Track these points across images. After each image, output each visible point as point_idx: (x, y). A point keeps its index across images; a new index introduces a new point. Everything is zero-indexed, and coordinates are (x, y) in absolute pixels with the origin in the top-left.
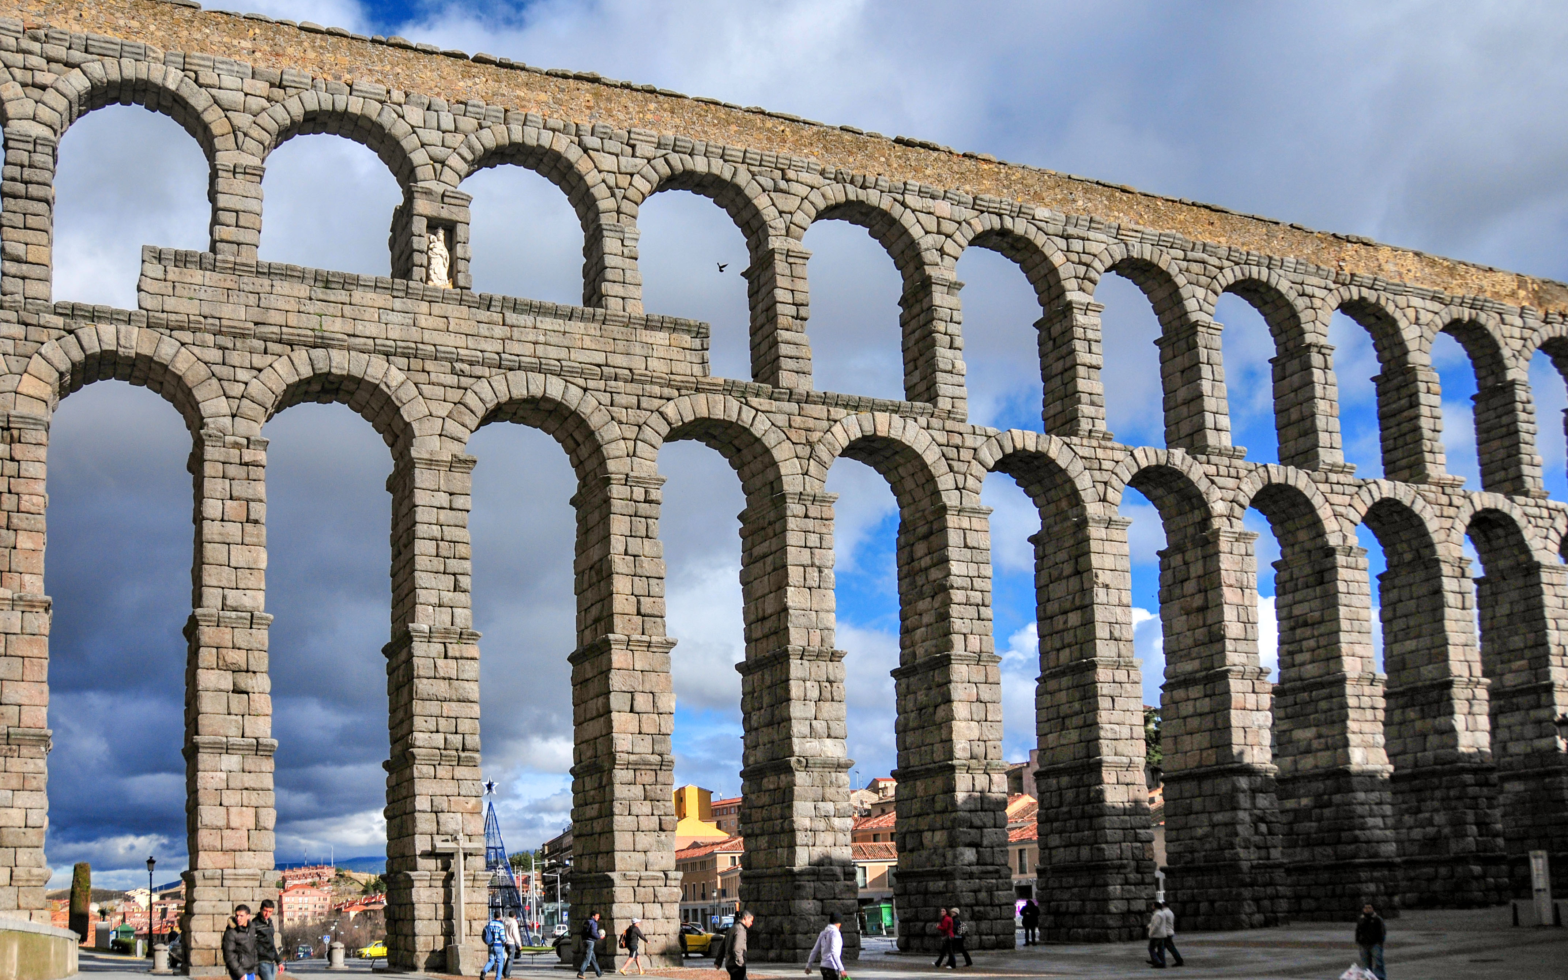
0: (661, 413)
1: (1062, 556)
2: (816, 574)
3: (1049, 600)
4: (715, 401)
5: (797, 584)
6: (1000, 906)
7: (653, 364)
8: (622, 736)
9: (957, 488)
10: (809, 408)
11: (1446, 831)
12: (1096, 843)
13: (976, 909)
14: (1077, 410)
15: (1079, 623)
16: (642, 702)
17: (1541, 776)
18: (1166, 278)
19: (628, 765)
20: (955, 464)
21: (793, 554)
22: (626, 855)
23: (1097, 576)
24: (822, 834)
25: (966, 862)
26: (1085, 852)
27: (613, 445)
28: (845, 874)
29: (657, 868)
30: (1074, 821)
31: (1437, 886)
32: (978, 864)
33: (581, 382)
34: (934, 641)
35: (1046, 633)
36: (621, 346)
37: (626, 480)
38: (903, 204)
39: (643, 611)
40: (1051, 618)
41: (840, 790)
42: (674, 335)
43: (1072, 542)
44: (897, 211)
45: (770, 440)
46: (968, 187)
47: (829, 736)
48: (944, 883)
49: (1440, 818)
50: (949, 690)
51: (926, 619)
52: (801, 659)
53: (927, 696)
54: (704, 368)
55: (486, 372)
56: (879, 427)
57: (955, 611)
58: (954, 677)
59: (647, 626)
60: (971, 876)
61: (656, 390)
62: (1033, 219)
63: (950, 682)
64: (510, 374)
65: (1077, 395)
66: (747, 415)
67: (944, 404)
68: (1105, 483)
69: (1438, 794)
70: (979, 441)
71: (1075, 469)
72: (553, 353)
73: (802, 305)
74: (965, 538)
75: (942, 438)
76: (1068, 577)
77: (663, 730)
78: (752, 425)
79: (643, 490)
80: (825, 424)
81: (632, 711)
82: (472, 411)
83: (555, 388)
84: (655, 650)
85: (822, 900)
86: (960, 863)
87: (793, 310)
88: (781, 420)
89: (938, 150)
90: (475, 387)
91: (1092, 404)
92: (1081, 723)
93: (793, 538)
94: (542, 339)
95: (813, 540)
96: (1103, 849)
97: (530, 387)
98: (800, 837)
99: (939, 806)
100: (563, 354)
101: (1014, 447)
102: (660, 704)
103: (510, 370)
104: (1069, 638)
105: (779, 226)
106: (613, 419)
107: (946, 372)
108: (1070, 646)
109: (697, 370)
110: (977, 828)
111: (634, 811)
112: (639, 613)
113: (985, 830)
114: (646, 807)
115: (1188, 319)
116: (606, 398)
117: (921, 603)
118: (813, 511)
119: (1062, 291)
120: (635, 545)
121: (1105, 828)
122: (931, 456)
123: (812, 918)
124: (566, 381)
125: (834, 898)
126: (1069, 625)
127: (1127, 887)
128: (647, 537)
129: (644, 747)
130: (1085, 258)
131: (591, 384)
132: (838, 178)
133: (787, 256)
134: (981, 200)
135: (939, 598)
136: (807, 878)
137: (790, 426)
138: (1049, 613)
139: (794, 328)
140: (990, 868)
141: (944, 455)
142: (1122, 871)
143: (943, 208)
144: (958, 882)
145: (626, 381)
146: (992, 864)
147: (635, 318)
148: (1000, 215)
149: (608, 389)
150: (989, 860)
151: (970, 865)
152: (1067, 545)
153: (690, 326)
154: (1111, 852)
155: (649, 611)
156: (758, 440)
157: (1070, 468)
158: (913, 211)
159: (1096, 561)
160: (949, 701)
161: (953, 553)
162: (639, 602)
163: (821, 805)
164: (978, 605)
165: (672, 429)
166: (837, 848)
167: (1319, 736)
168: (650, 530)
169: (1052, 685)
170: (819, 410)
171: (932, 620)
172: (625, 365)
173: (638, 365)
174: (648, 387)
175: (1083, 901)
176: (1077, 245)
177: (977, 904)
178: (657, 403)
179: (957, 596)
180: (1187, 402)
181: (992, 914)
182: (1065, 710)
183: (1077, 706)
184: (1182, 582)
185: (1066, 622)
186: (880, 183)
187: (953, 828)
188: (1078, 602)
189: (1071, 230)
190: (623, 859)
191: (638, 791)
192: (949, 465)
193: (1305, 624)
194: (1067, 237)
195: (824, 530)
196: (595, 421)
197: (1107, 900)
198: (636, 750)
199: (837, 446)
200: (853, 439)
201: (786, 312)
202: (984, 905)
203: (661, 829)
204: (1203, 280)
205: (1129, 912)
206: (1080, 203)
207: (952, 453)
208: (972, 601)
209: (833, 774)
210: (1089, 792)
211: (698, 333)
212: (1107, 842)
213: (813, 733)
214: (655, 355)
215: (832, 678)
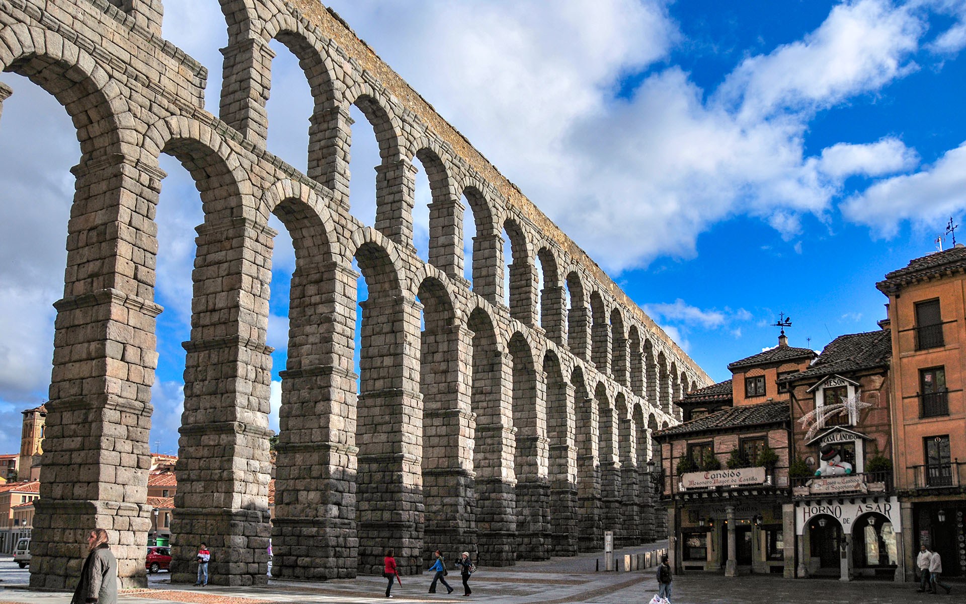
0: (166, 122)
1: (383, 319)
2: (259, 286)
3: (370, 346)
4: (205, 130)
5: (247, 290)
6: (349, 548)
7: (165, 81)
8: (114, 380)
9: (340, 254)
10: (264, 163)
11: (529, 518)
12: (395, 510)
13: (337, 549)
14: (400, 228)
15: (392, 364)
16: (132, 354)
17: (559, 493)
18: (443, 169)
19: (116, 406)
20: (341, 237)
21: (246, 267)
22: (109, 486)
23: (406, 336)
24: (251, 485)
25: (333, 516)
26: (387, 515)
27: (128, 132)
28: (263, 517)
29: (132, 500)
30: (379, 494)
31: (522, 548)
32: (339, 517)
33: (109, 68)
34: (318, 356)
35: (367, 367)
36: (142, 55)
37: (137, 164)
38: (327, 52)
39: (139, 277)
40: (372, 358)
41: (264, 452)
42: (182, 67)
43: (391, 311)
44: (323, 55)
45: (239, 175)
46: (360, 62)
47: (259, 410)
48: (315, 529)
49: (526, 512)
50: (329, 391)
51: (311, 339)
52: (245, 346)
53: (309, 393)
54: (200, 101)
55: (28, 20)
56: (303, 195)
57: (336, 337)
58: (333, 384)
59: (141, 291)
60: (335, 526)
61: (165, 102)
62: (389, 100)
63: (330, 386)
64: (48, 32)
65: (401, 219)
66: (225, 151)
67: (338, 195)
68: (411, 279)
69: (526, 498)
70: (355, 228)
71: (398, 265)
72: (88, 33)
73: (266, 88)
74: (344, 289)
75: (336, 217)
76: (386, 333)
77: (147, 382)
78: (227, 159)
79: (148, 177)
80: (272, 179)
81: (123, 359)
82: (9, 47)
83: (87, 64)
84: (145, 312)
85: (248, 537)
86: (329, 516)
87: (260, 89)
88: (247, 164)
89: (349, 29)
90: (14, 27)
91: (408, 228)
92: (390, 430)
93: (247, 254)
94: (80, 16)
95: (260, 260)
96: (401, 514)
97: (65, 52)
98: (237, 486)
99: (315, 473)
100: (97, 39)
101: (371, 239)
102: (146, 359)
103: (49, 28)
104: (383, 373)
105: (257, 25)
106: (130, 110)
107: (340, 174)
108: (384, 378)
109: (195, 101)
110: (340, 492)
111: (118, 447)
112: (135, 278)
113: (344, 494)
114: (127, 446)
115: (450, 198)
116: (127, 92)
117: (308, 327)
118: (262, 238)
119: (398, 153)
120: (137, 220)
121: (402, 500)
122: (329, 227)
123: (242, 551)
124: (96, 62)
125: (256, 536)
126: (385, 364)
127: (411, 540)
128: (147, 217)
129: (130, 393)
130: (411, 138)
131: (116, 74)
132: (294, 14)
133: (261, 49)
134: (367, 74)
135: (324, 327)
136: (238, 518)
137: (252, 170)
138: (370, 354)
139: (259, 101)
140: (346, 521)
141: (335, 229)
142: (409, 529)
143: (348, 67)
144: (328, 530)
145: (143, 85)
146: (347, 519)
147: (157, 38)
148: (374, 89)
149: (129, 85)
150: (345, 516)
151: (335, 518)
152: (387, 312)
153: (194, 65)
154: (405, 516)
155: (144, 278)
156: (229, 172)
157: (396, 263)
158: (333, 60)
159: (406, 326)
160: (328, 399)
161: (338, 297)
162: (136, 268)
163: (252, 462)
164: (348, 337)
165: (172, 138)
166: (259, 497)
167: (485, 459)
168: (150, 211)
169: (369, 402)
170: (269, 167)
171: (317, 341)
172: (144, 71)
173: (155, 77)
174: (159, 97)
175: (384, 547)
176: (408, 128)
177: (338, 546)
178: (164, 113)
179: (338, 328)
180: (444, 246)
181: (345, 554)
182: (378, 419)
183: (387, 418)
184: (433, 353)
185: (382, 362)
186: (316, 31)
187: (326, 491)
188: (392, 351)
189: (406, 117)
190: (106, 489)
191: (122, 430)
192: (338, 237)
193: (482, 393)
194: (404, 121)
195: (267, 256)
196: (117, 105)
197: (401, 548)
198: (124, 394)
199: (278, 198)
200: (287, 196)
201: (256, 88)
202: (342, 547)
203: (139, 467)
204: (458, 177)
205: (411, 556)
206: (411, 103)
207: (340, 230)
208: (345, 333)
209: (261, 440)
210: (392, 476)
211: (199, 73)
212: (403, 510)
213: (249, 406)
214: (167, 74)
215: (264, 367)
